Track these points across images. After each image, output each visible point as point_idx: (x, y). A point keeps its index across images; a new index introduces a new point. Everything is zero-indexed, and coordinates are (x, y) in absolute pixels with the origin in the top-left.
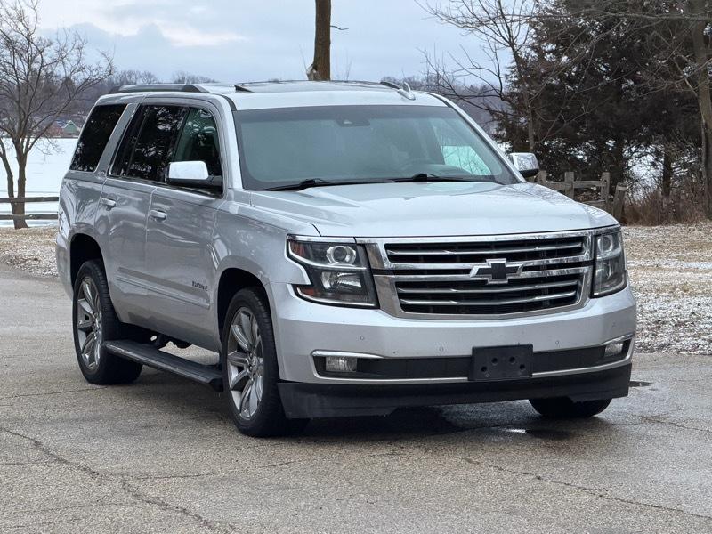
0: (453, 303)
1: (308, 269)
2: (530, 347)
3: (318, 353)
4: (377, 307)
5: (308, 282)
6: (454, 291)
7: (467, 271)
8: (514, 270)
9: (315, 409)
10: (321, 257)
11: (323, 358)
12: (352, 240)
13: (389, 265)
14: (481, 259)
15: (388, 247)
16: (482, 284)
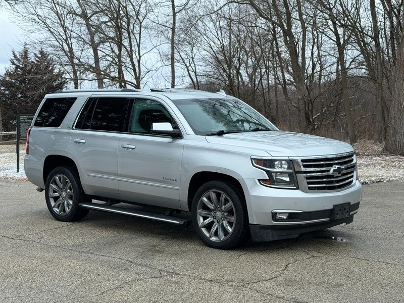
0: (324, 185)
1: (267, 172)
3: (274, 211)
4: (298, 189)
5: (268, 178)
6: (325, 180)
7: (329, 171)
9: (270, 236)
10: (272, 166)
11: (276, 213)
12: (287, 158)
13: (303, 169)
14: (334, 165)
15: (303, 161)
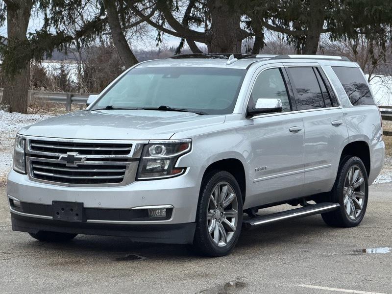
0: (52, 175)
2: (83, 204)
4: (26, 174)
6: (53, 168)
7: (58, 158)
8: (80, 159)
14: (65, 151)
16: (64, 166)
